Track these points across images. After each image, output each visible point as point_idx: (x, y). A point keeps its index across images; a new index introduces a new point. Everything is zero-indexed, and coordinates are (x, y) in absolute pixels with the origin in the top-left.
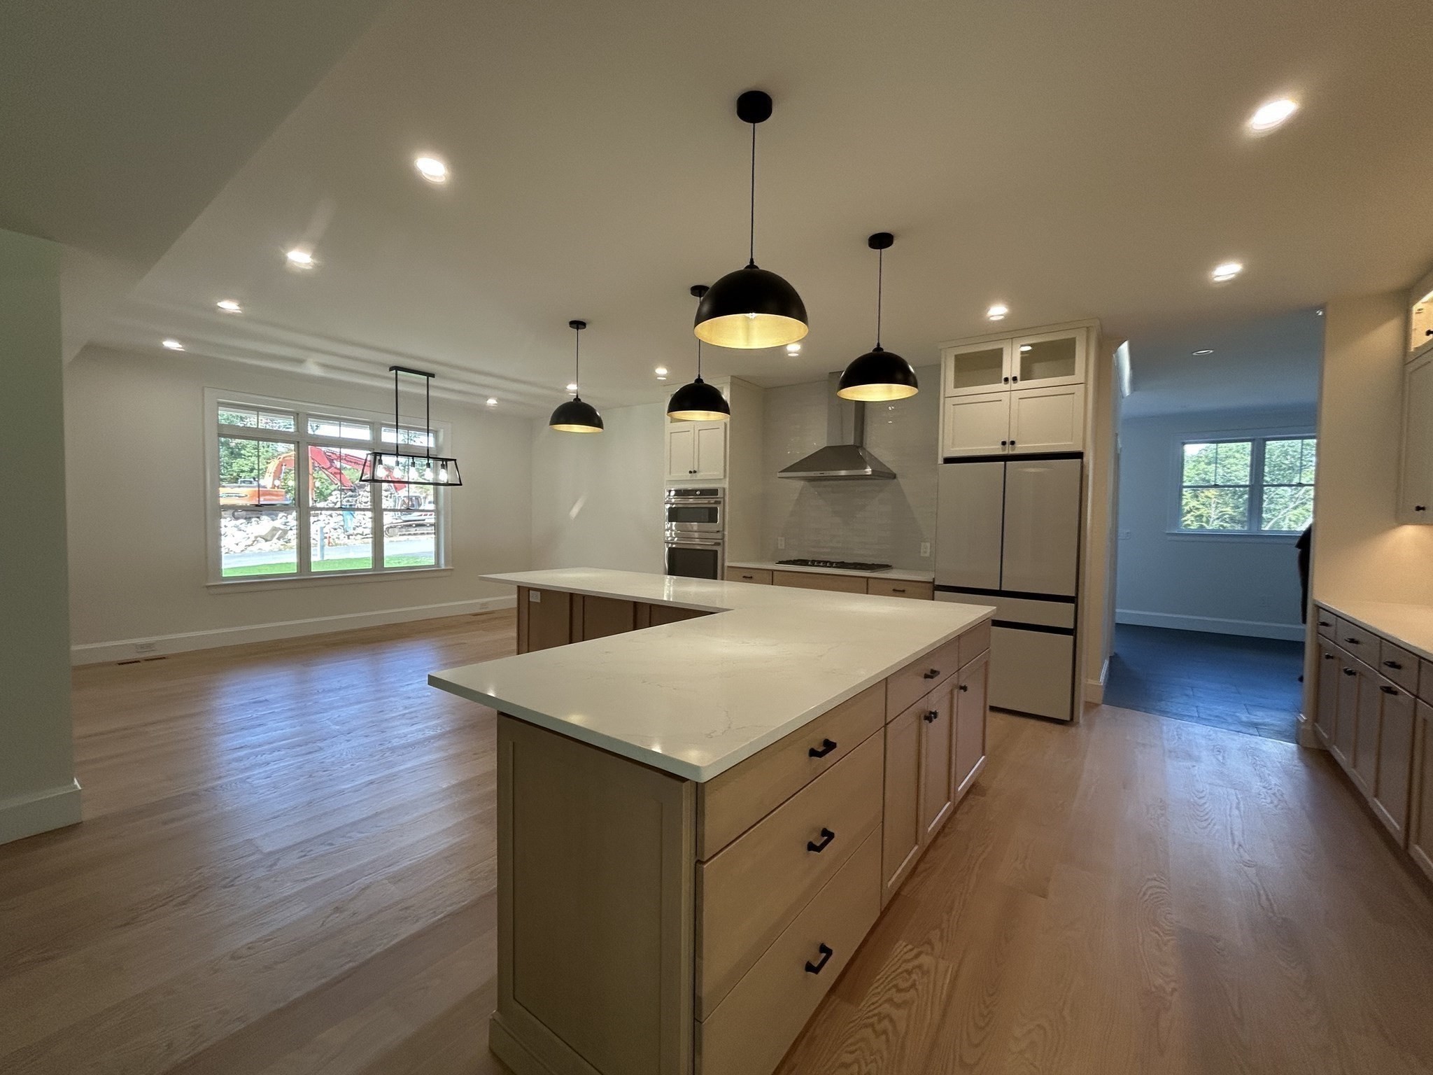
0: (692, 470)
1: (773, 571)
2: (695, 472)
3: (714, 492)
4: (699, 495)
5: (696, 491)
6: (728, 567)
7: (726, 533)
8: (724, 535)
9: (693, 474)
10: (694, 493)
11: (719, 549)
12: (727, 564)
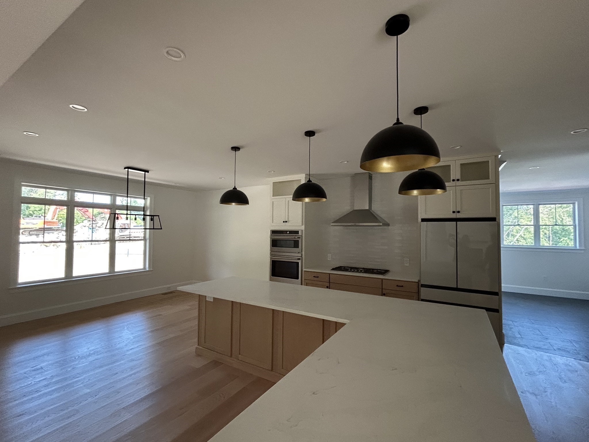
0: (285, 221)
1: (329, 274)
2: (286, 222)
3: (297, 232)
4: (289, 234)
5: (287, 231)
6: (305, 271)
7: (303, 253)
8: (302, 254)
9: (285, 223)
10: (286, 233)
11: (300, 262)
12: (304, 270)
